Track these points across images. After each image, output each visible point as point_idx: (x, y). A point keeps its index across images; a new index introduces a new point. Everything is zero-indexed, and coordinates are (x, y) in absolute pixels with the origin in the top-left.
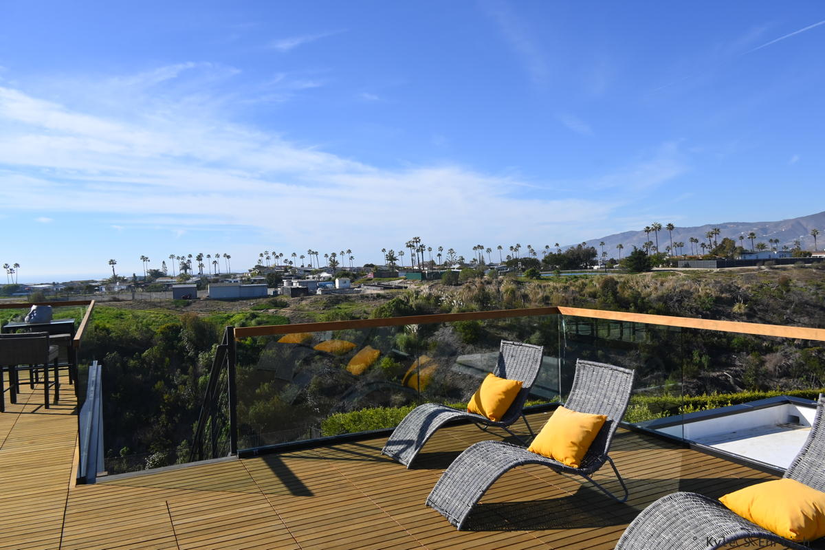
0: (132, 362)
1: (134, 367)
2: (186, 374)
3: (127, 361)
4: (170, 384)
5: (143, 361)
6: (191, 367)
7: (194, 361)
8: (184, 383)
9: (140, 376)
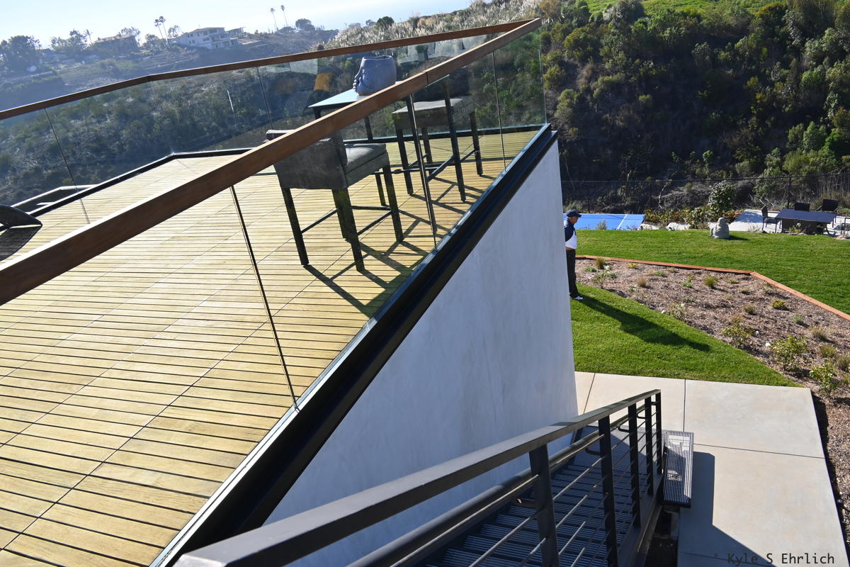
0: (723, 54)
1: (725, 59)
2: (787, 67)
3: (718, 53)
4: (765, 81)
5: (736, 53)
6: (794, 60)
7: (798, 51)
8: (783, 80)
9: (730, 72)
